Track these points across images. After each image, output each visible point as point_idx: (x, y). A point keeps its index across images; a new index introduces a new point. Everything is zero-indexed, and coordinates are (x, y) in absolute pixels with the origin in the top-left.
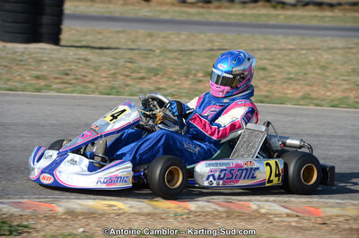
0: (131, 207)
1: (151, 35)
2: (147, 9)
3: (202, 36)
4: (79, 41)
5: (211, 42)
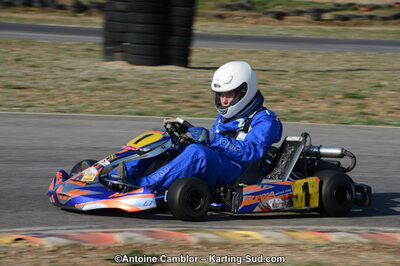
0: (268, 237)
1: (284, 55)
2: (280, 28)
3: (339, 55)
5: (349, 61)
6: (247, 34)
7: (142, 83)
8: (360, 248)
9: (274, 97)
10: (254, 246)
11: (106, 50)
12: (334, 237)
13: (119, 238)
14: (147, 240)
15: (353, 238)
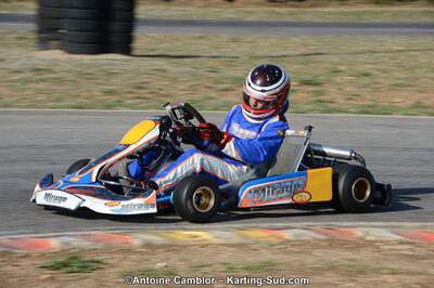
0: (218, 237)
1: (235, 40)
2: (230, 10)
3: (293, 39)
4: (154, 50)
5: (305, 45)
6: (195, 18)
7: (81, 73)
8: (315, 245)
9: (225, 86)
10: (203, 246)
11: (40, 38)
12: (287, 235)
13: (55, 243)
14: (85, 244)
15: (309, 235)
